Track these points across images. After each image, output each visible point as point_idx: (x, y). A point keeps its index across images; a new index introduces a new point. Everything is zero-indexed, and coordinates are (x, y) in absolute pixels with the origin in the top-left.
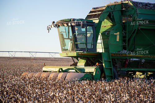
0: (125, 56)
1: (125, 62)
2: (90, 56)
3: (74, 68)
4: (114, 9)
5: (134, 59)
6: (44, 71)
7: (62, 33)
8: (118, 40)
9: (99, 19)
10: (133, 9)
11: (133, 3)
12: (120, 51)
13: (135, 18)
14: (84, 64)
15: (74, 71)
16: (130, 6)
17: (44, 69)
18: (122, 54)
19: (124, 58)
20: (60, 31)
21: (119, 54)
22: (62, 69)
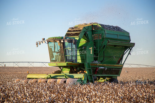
0: (96, 66)
1: (96, 70)
2: (74, 66)
3: (65, 75)
4: (88, 30)
5: (102, 68)
6: (28, 78)
7: (51, 47)
8: (91, 53)
9: (79, 37)
10: (102, 30)
11: (101, 25)
12: (93, 62)
13: (104, 37)
14: (68, 72)
15: (64, 77)
16: (99, 28)
17: (28, 76)
18: (94, 64)
19: (95, 67)
20: (49, 46)
21: (93, 64)
22: (50, 76)
